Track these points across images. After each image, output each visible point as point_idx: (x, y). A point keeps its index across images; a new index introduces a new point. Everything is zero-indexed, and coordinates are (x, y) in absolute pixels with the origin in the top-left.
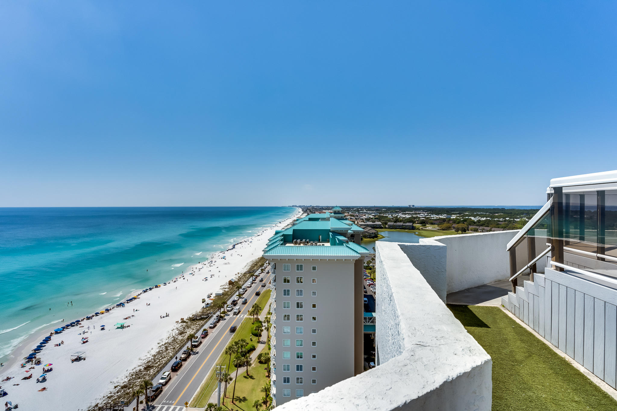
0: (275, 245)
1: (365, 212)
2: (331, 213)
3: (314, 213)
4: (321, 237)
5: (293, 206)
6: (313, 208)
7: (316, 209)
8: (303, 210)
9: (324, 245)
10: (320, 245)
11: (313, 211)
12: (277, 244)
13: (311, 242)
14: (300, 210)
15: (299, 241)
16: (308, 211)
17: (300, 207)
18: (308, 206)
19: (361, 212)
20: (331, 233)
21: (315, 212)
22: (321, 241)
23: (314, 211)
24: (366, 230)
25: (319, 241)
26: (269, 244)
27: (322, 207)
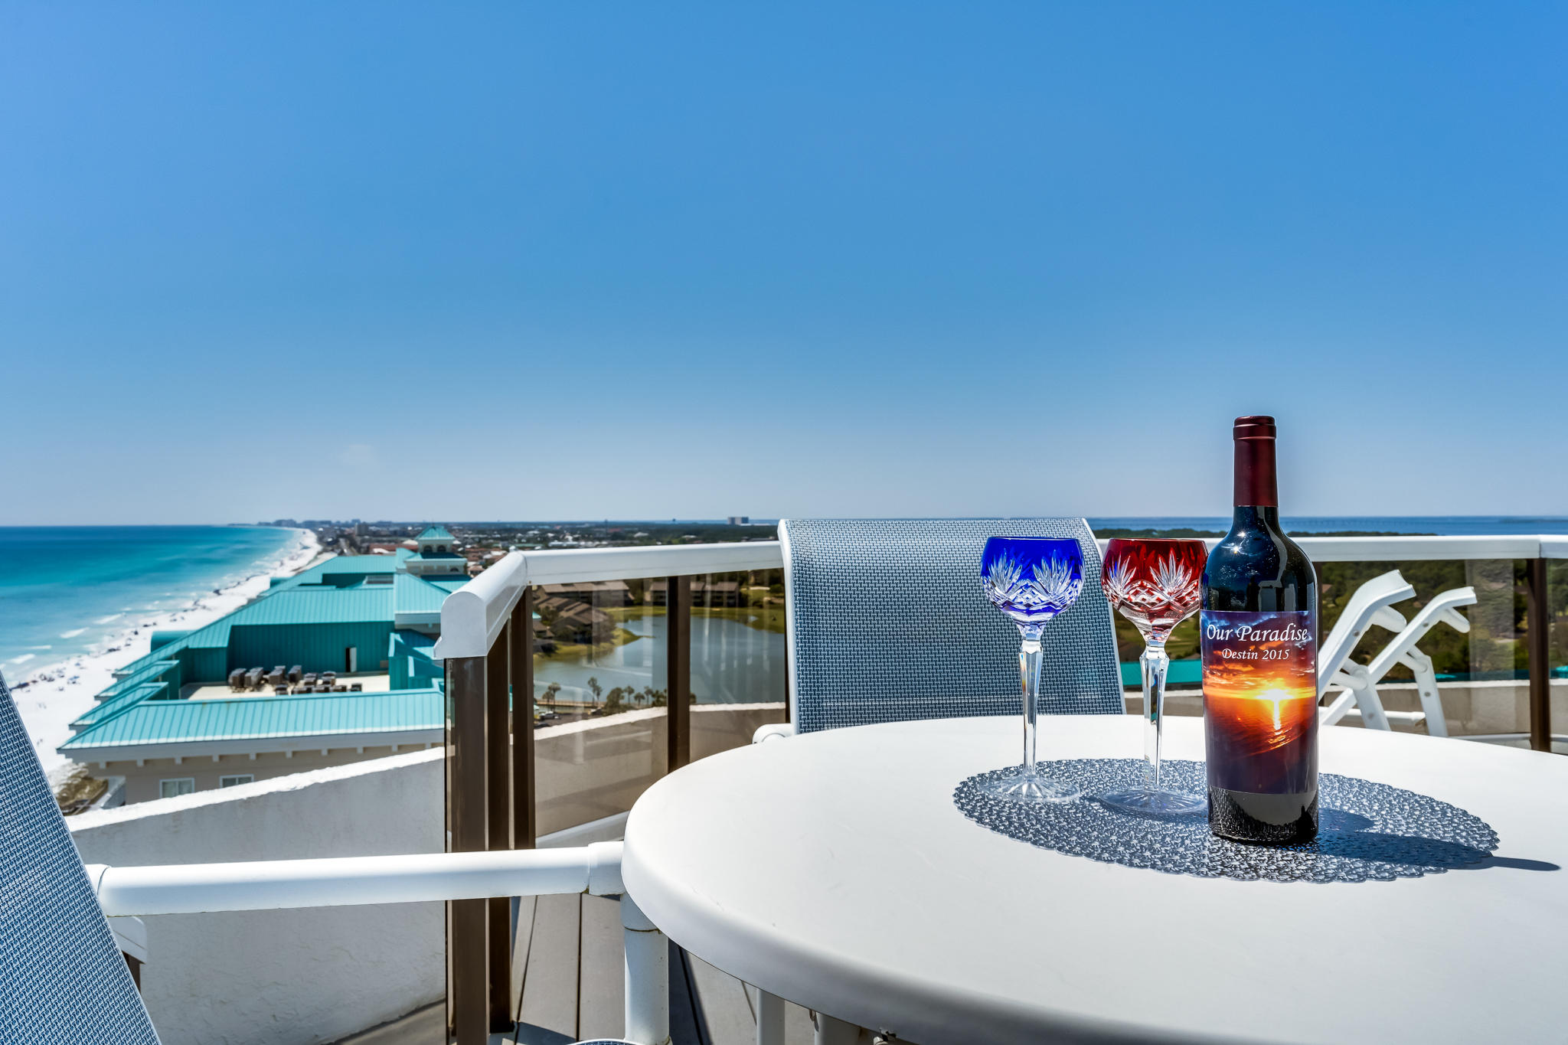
0: (129, 699)
1: (571, 542)
2: (414, 550)
3: (368, 551)
4: (353, 652)
5: (279, 523)
6: (364, 528)
7: (375, 534)
8: (320, 540)
9: (357, 688)
10: (344, 689)
11: (363, 541)
12: (139, 694)
13: (308, 677)
14: (310, 538)
15: (254, 674)
16: (342, 541)
17: (310, 525)
18: (343, 520)
19: (556, 543)
20: (398, 637)
21: (372, 545)
22: (353, 667)
23: (369, 541)
24: (571, 613)
25: (348, 669)
26: (111, 694)
27: (404, 525)
